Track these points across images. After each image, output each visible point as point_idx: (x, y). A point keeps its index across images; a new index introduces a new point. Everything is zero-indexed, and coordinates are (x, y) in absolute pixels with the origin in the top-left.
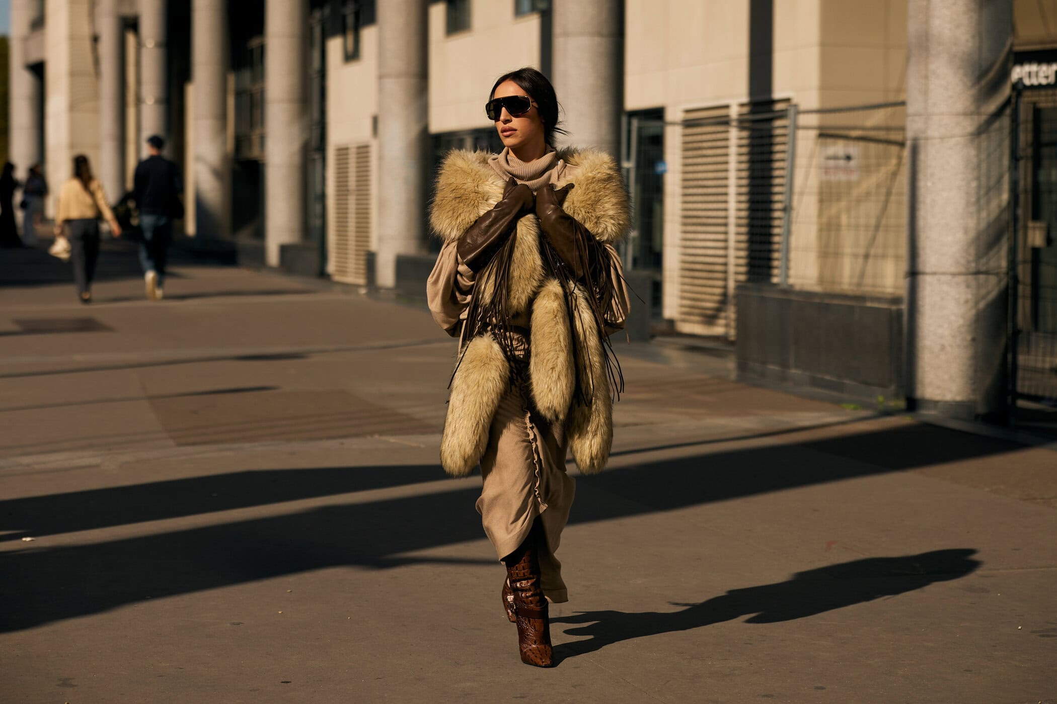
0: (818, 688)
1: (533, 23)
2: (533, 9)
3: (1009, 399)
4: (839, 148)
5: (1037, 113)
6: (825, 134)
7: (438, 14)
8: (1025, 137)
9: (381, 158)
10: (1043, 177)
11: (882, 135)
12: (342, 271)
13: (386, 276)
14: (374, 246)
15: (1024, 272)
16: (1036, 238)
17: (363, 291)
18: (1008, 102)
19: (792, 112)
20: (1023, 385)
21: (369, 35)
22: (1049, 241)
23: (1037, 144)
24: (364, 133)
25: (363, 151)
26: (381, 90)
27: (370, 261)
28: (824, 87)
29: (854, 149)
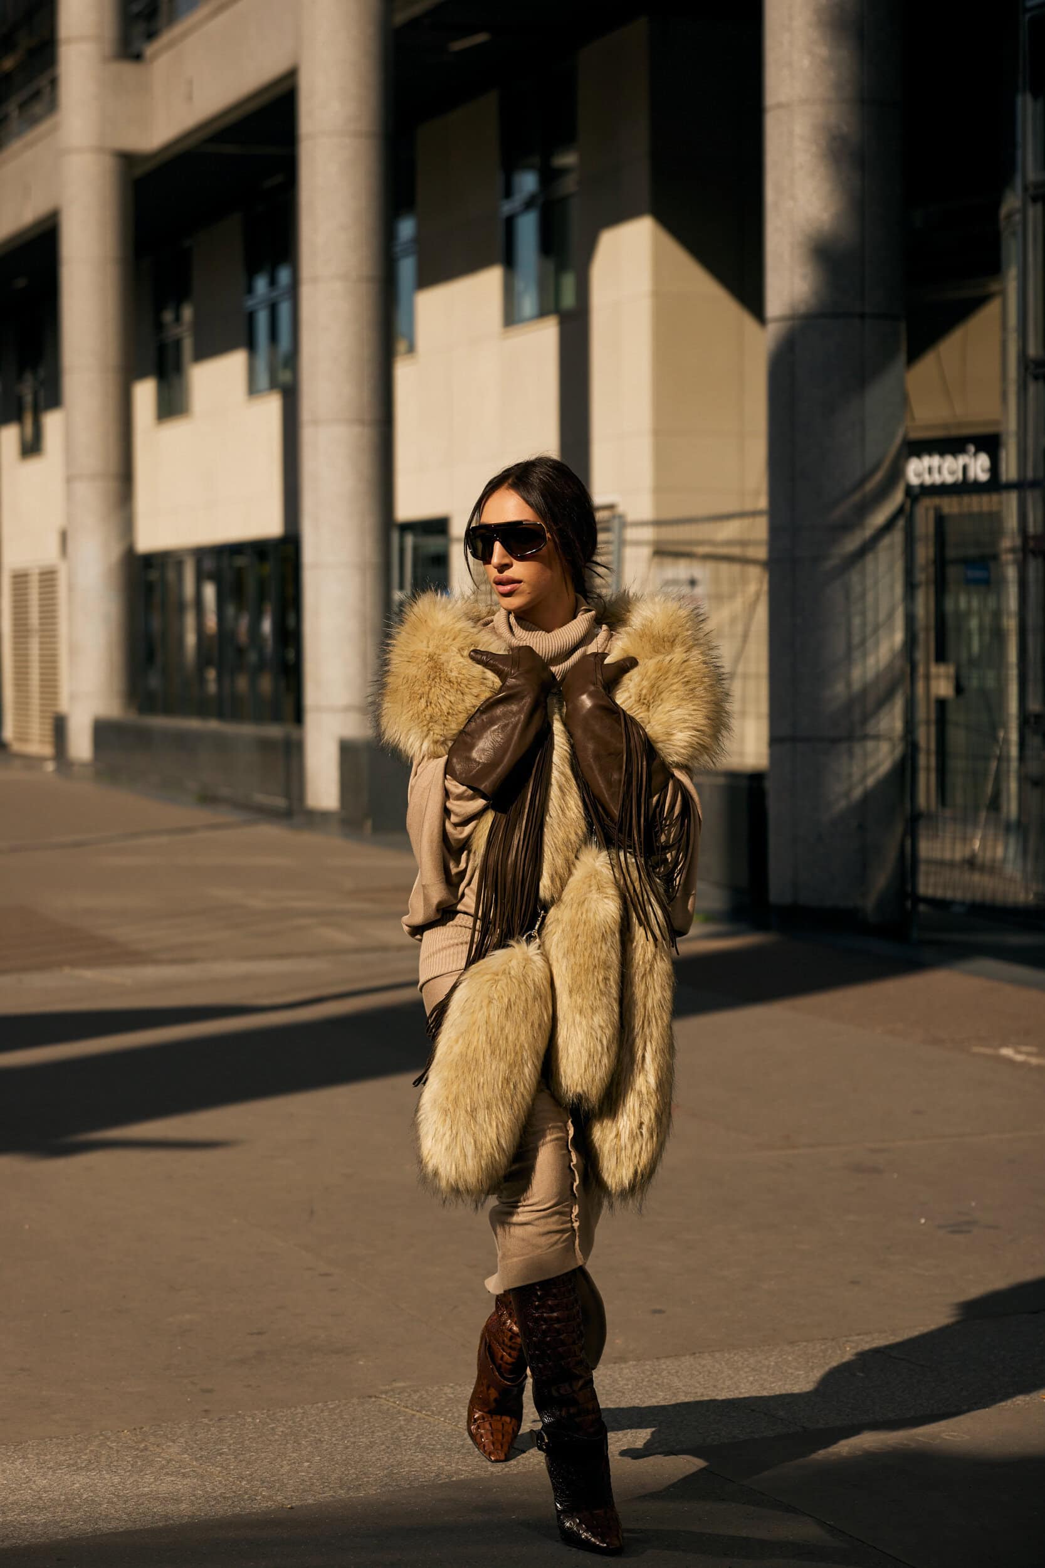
0: (656, 1312)
1: (271, 406)
2: (274, 385)
3: (909, 904)
4: (681, 570)
5: (940, 520)
6: (663, 552)
7: (145, 393)
8: (924, 553)
9: (71, 588)
10: (949, 605)
11: (736, 551)
12: (23, 738)
13: (81, 746)
14: (64, 705)
15: (925, 736)
16: (943, 688)
17: (50, 767)
18: (900, 511)
19: (616, 524)
20: (928, 885)
21: (53, 422)
22: (959, 689)
23: (941, 562)
24: (49, 554)
25: (48, 577)
26: (69, 496)
27: (59, 727)
28: (660, 489)
29: (698, 570)
